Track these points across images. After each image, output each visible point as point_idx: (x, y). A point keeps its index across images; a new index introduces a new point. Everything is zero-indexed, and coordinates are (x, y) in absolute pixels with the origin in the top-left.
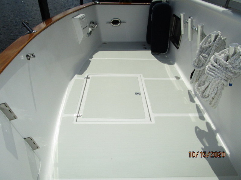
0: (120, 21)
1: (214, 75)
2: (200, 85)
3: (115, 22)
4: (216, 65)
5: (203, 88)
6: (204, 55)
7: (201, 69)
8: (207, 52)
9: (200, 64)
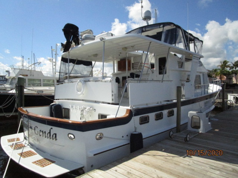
1: (86, 114)
6: (82, 112)
9: (82, 114)
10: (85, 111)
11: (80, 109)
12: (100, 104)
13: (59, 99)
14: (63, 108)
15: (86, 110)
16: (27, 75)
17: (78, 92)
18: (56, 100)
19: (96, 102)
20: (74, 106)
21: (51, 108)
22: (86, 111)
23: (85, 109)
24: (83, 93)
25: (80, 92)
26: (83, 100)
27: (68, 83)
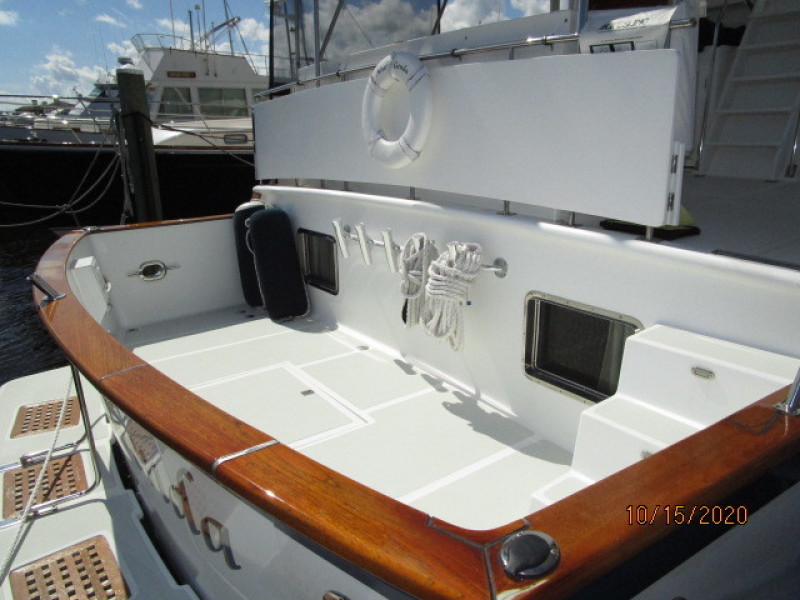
0: (162, 266)
1: (445, 292)
2: (426, 322)
3: (150, 271)
4: (440, 276)
5: (433, 322)
6: (414, 272)
7: (418, 295)
8: (416, 266)
9: (412, 289)
10: (431, 271)
11: (395, 248)
12: (544, 225)
13: (276, 182)
14: (302, 231)
15: (442, 264)
16: (193, 75)
17: (384, 142)
18: (266, 182)
19: (506, 211)
20: (359, 228)
21: (240, 229)
22: (438, 271)
23: (434, 254)
24: (417, 146)
25: (395, 138)
26: (412, 194)
27: (318, 85)
